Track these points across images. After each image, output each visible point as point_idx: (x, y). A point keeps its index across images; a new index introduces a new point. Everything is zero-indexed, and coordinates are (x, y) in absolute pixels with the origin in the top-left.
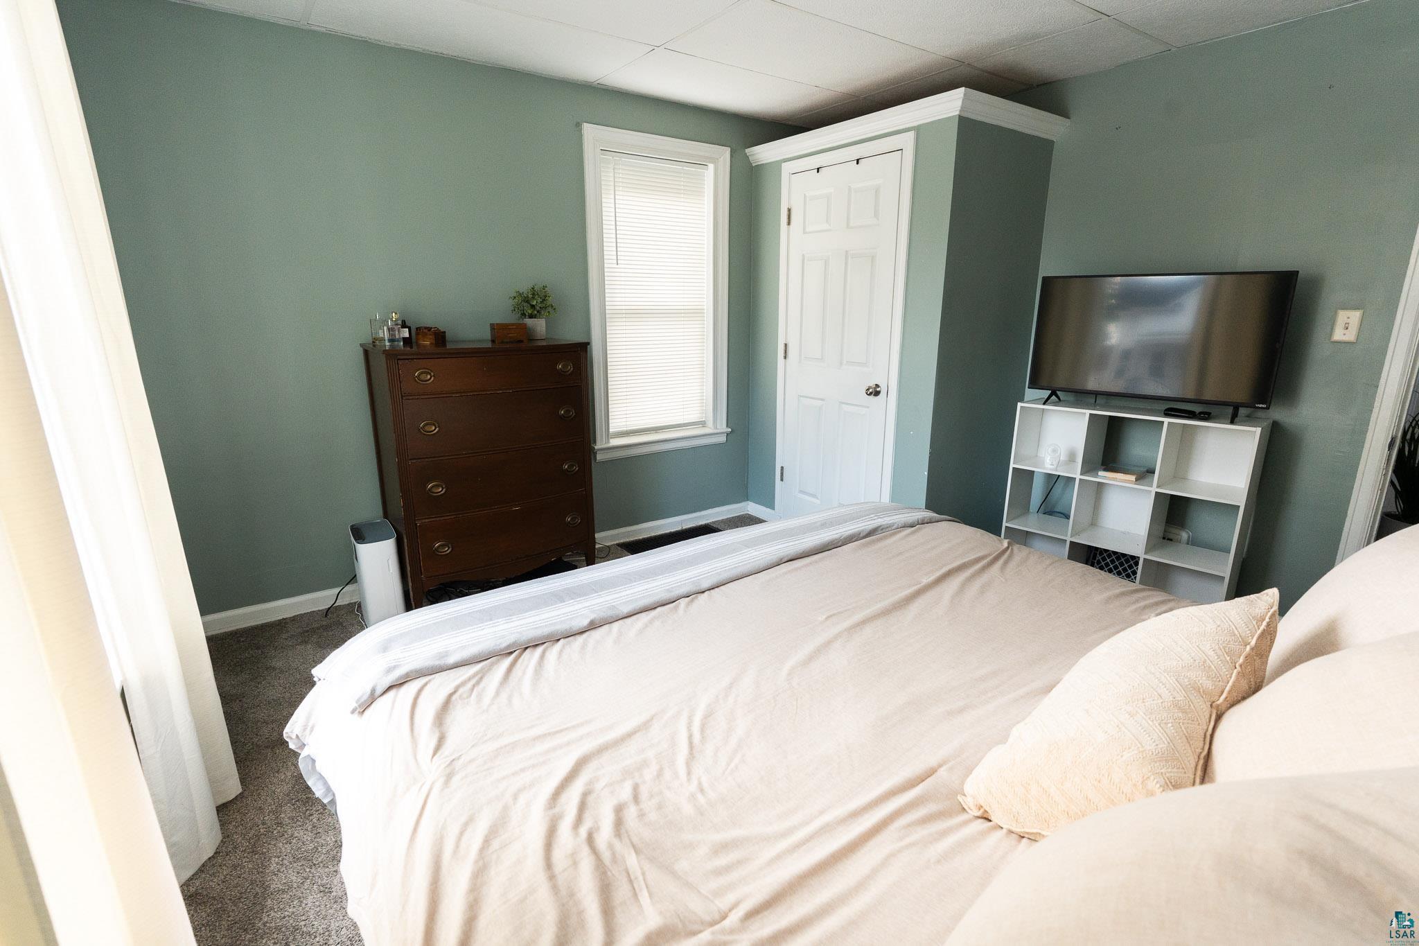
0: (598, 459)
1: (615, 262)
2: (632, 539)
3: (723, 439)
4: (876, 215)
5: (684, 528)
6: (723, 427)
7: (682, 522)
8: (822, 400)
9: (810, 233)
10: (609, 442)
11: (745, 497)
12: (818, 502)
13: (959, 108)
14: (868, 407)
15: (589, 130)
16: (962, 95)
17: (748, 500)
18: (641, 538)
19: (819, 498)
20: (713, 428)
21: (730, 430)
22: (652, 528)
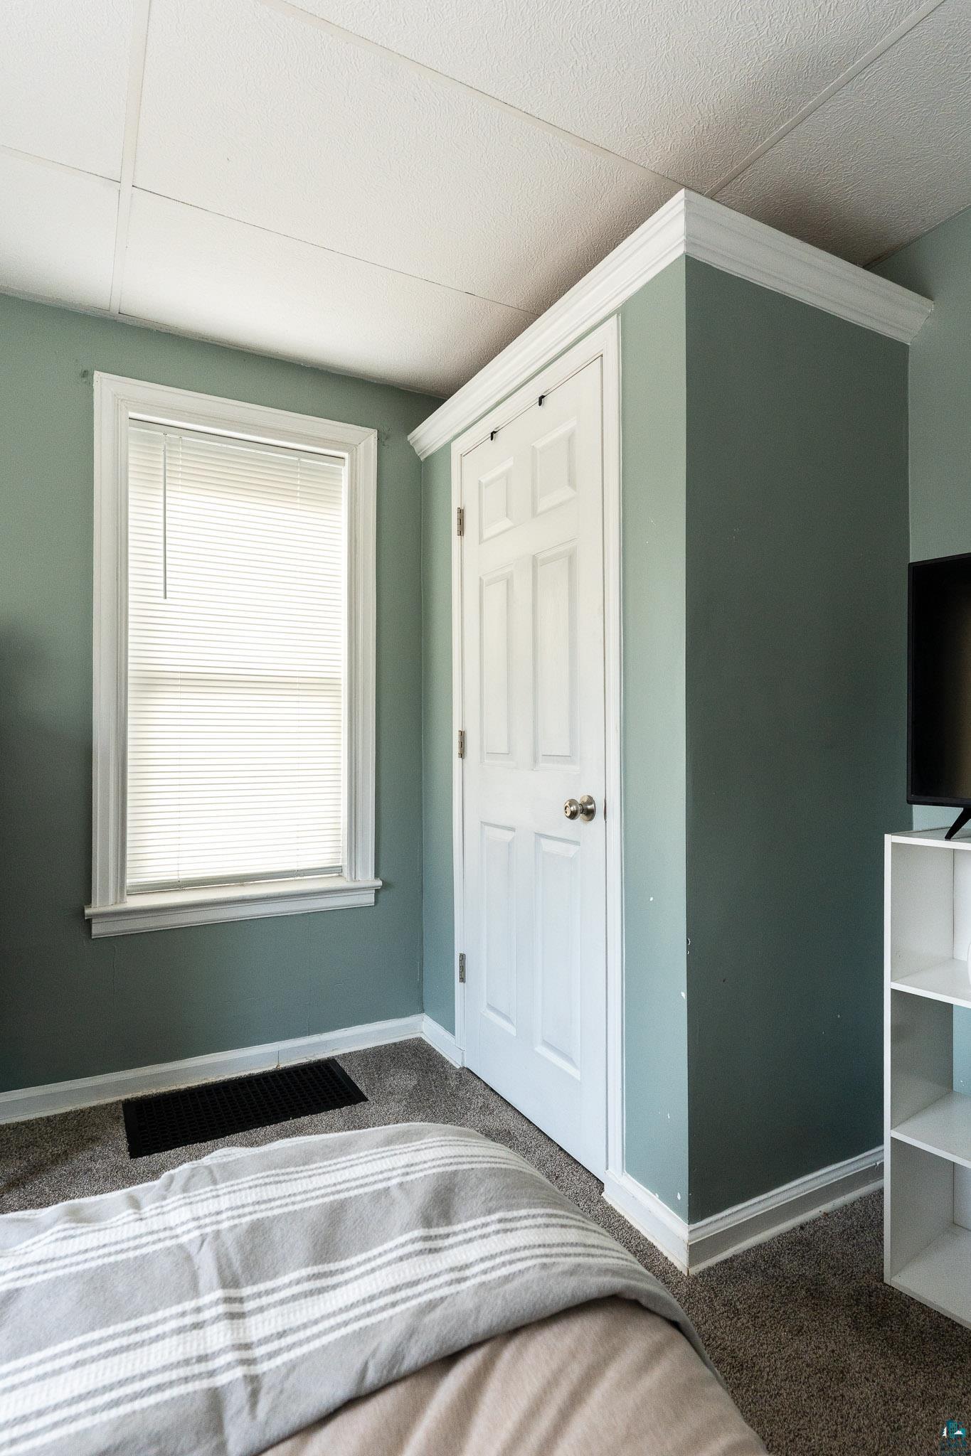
0: (94, 932)
1: (162, 594)
2: (163, 1089)
3: (369, 899)
4: (572, 483)
5: (282, 1066)
6: (368, 878)
7: (278, 1054)
8: (512, 829)
9: (489, 539)
10: (122, 902)
11: (418, 1006)
12: (511, 1030)
13: (684, 238)
14: (577, 843)
15: (106, 386)
16: (682, 206)
17: (423, 1011)
18: (183, 1087)
19: (515, 1022)
20: (348, 879)
21: (380, 883)
22: (225, 1065)
